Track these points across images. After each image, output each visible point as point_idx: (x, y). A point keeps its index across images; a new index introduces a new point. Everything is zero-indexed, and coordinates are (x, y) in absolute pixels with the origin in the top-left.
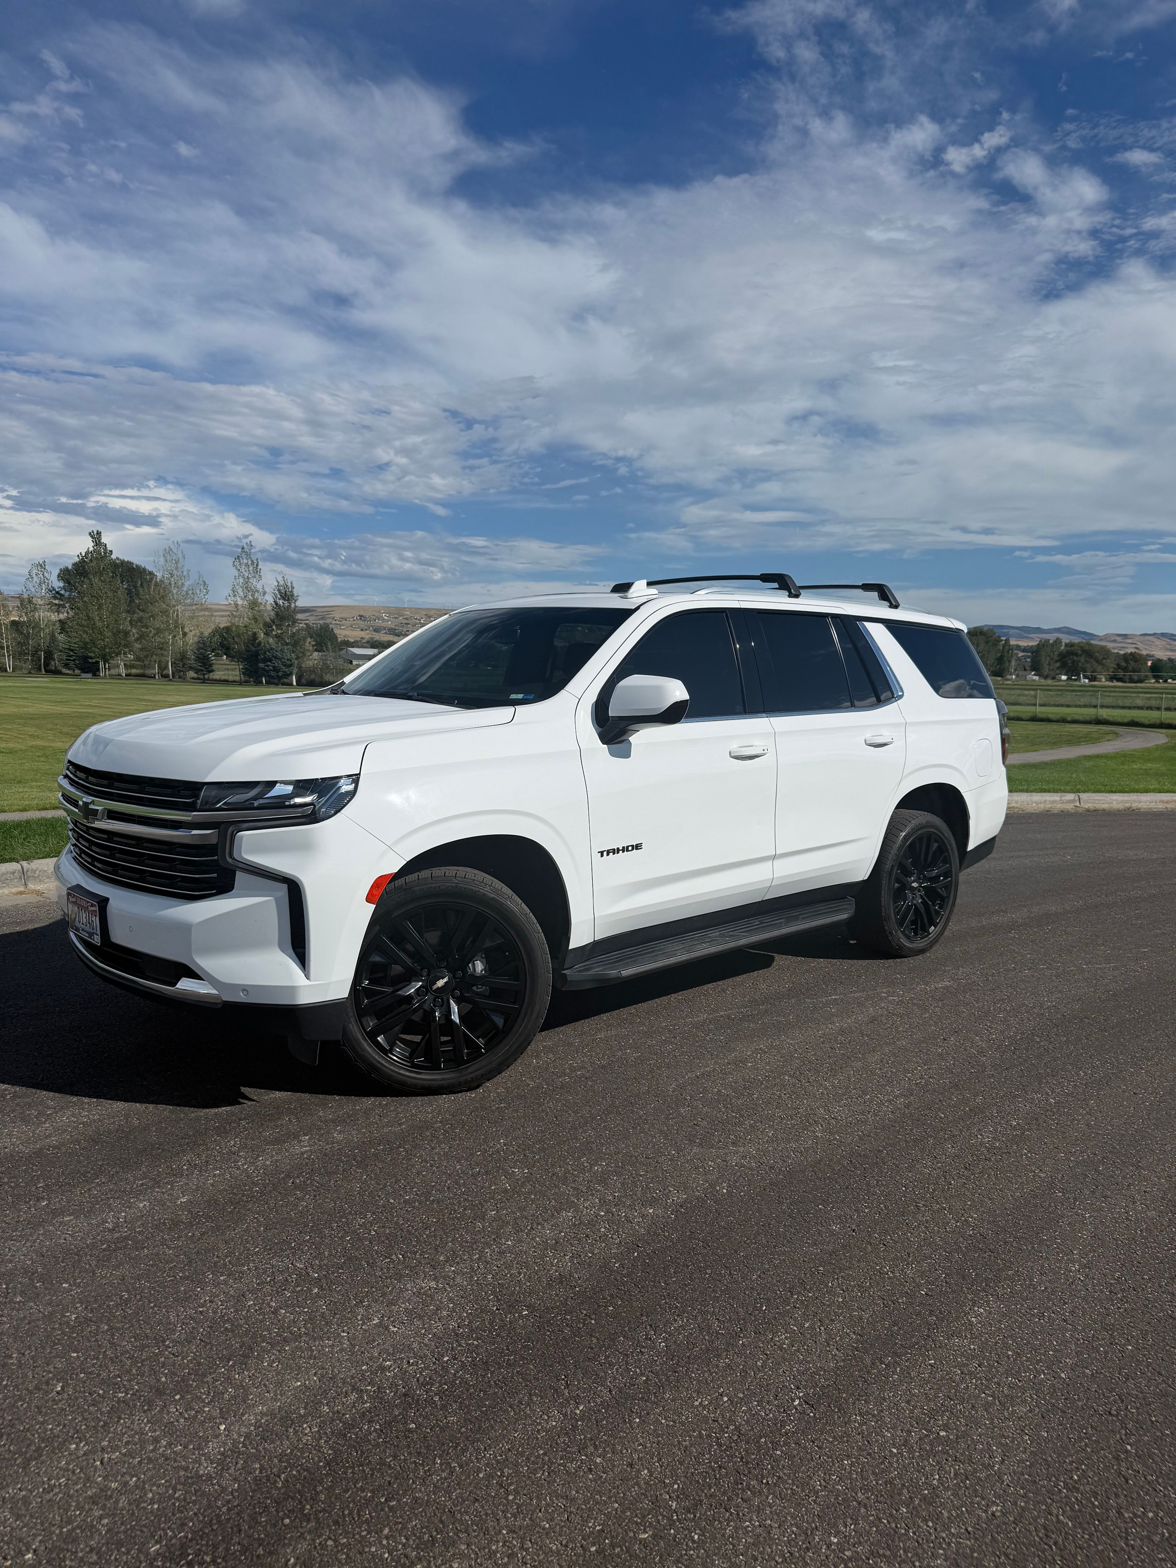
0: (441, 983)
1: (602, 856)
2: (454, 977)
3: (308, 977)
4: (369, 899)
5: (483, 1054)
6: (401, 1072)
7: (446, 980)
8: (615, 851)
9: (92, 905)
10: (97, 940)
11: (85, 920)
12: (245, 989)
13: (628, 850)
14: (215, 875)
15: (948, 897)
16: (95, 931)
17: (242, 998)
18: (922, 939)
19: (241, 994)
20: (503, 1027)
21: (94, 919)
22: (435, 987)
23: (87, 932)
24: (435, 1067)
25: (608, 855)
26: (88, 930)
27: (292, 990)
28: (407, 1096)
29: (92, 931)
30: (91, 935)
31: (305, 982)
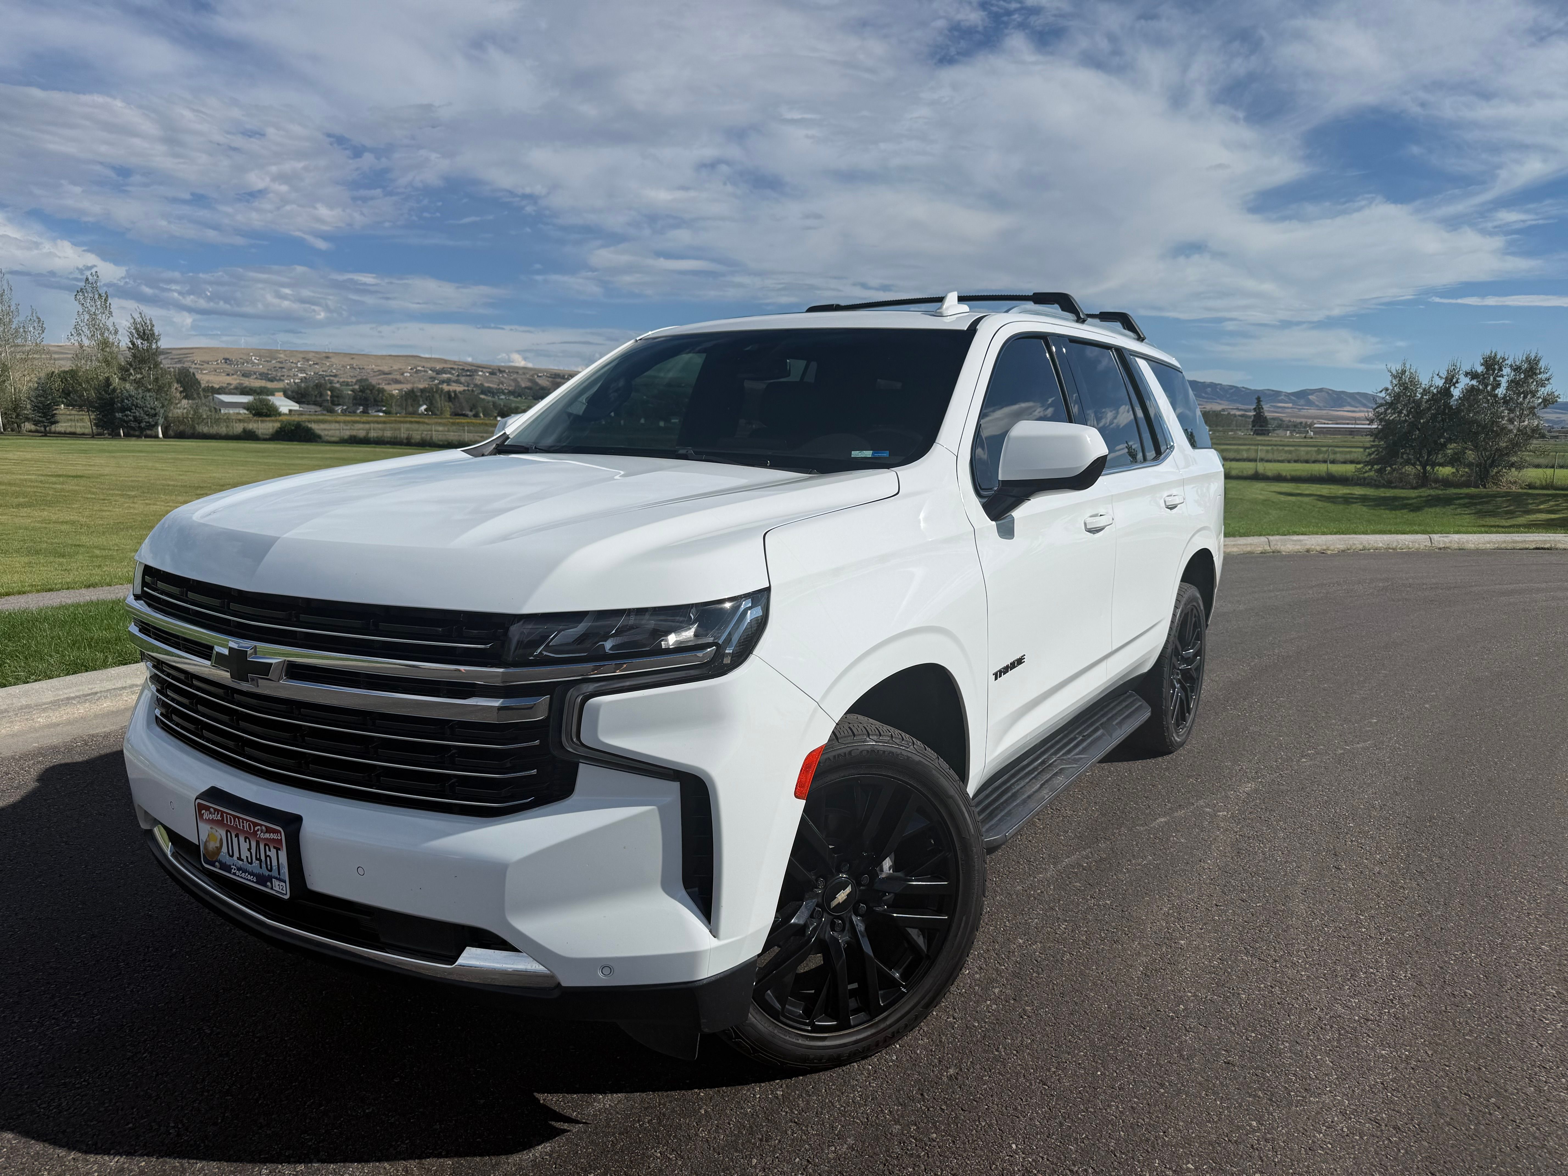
0: (842, 896)
1: (996, 679)
2: (859, 884)
3: (715, 933)
4: (797, 795)
5: (904, 994)
6: (800, 1041)
7: (848, 890)
8: (1006, 670)
9: (269, 830)
10: (281, 889)
11: (245, 854)
12: (607, 965)
13: (1015, 667)
14: (534, 772)
15: (1198, 679)
16: (275, 873)
17: (601, 979)
18: (1182, 729)
19: (600, 974)
20: (928, 950)
21: (273, 853)
22: (834, 903)
23: (251, 874)
24: (844, 1025)
25: (1000, 676)
26: (257, 870)
27: (692, 958)
28: (804, 1073)
29: (267, 873)
30: (263, 880)
31: (713, 942)
